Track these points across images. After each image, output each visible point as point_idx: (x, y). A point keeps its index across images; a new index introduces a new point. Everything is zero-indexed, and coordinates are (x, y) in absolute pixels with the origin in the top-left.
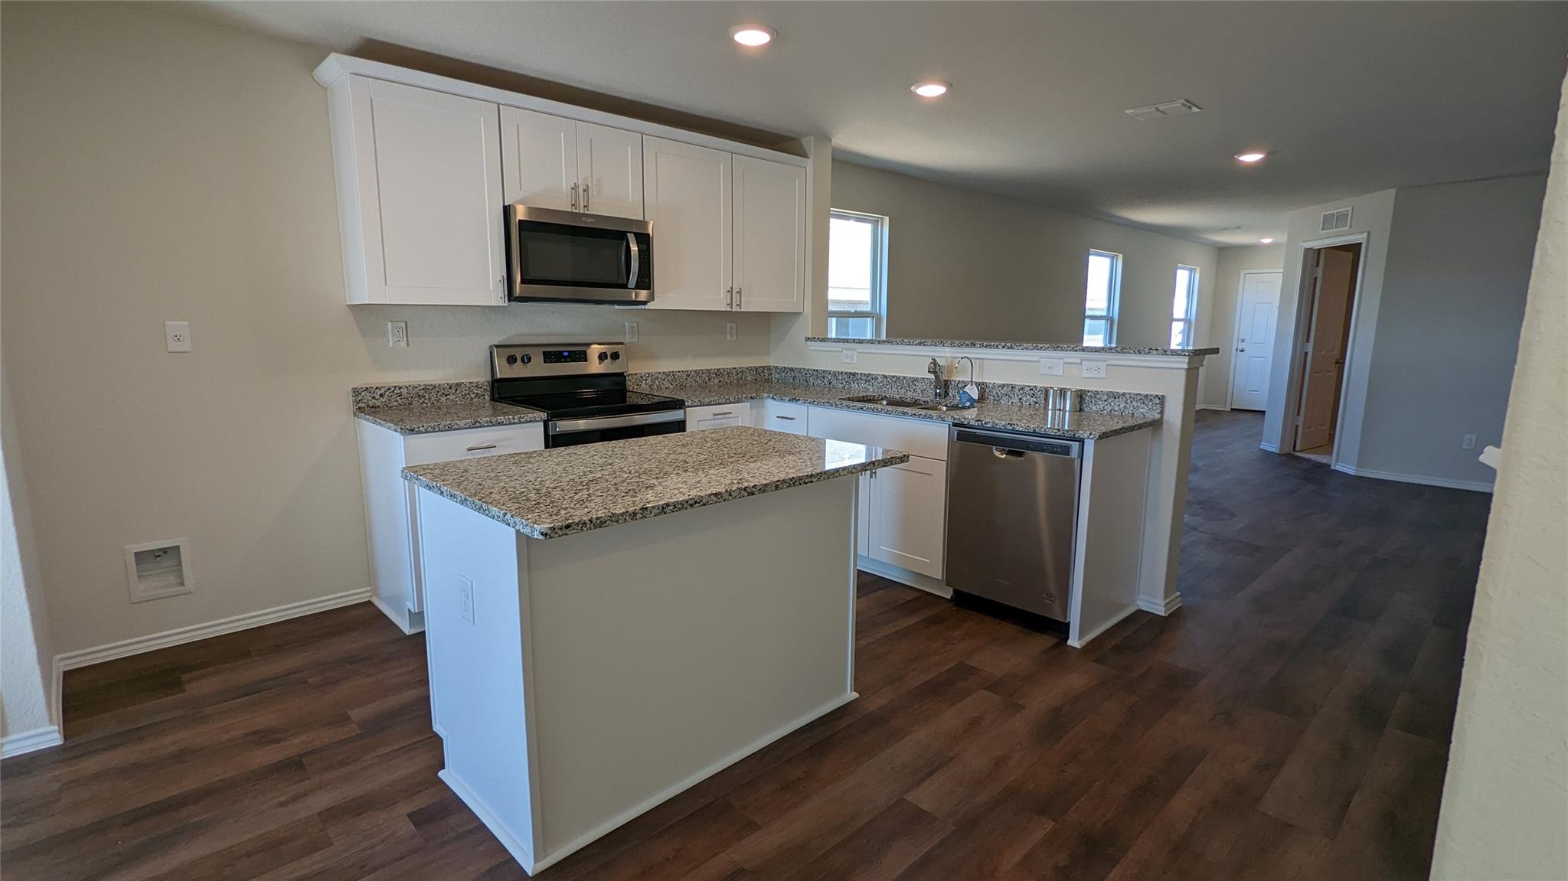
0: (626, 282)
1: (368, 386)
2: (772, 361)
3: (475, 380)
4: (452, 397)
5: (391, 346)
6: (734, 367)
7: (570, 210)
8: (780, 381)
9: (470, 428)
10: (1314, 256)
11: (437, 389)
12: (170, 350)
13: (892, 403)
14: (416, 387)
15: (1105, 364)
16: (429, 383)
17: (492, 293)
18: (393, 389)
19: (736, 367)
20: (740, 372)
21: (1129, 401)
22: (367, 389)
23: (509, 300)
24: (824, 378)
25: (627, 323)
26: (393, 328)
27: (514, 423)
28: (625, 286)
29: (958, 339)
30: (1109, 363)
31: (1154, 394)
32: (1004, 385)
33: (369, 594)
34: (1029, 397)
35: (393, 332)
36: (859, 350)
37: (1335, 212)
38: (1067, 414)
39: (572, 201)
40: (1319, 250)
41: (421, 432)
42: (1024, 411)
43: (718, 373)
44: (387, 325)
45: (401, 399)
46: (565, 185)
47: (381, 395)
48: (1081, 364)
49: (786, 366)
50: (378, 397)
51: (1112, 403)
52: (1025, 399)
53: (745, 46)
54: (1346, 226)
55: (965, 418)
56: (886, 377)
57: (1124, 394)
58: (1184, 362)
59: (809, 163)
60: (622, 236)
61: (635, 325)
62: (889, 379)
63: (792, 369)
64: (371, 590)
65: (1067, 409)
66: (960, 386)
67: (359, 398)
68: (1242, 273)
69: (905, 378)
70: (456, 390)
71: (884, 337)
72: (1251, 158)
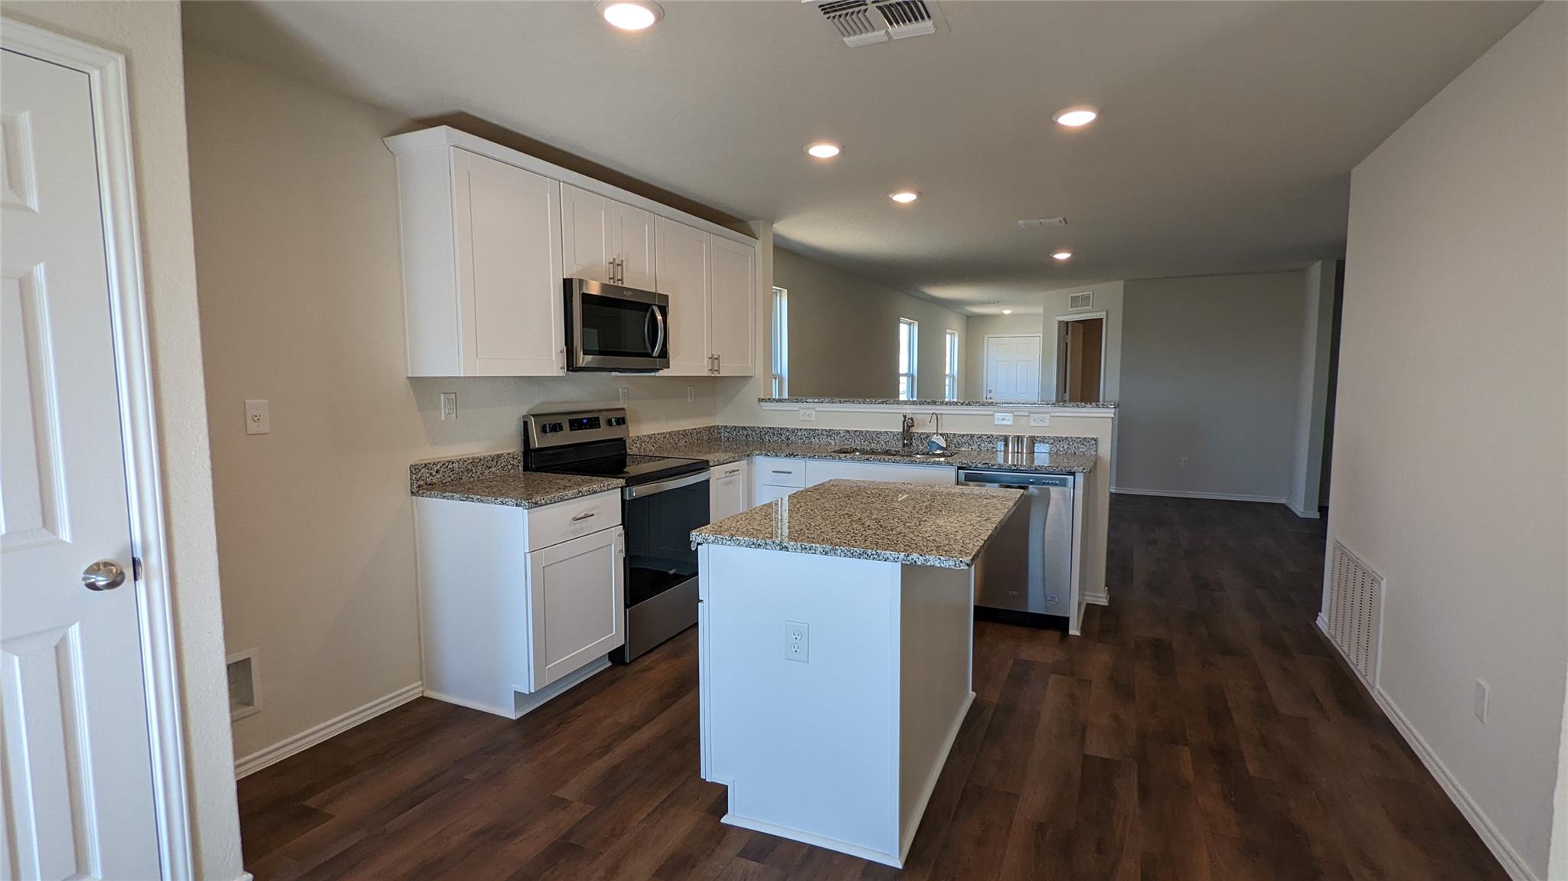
0: (650, 352)
1: (426, 462)
2: (718, 421)
3: (511, 451)
4: (493, 469)
5: (443, 419)
6: (694, 427)
7: (608, 283)
8: (731, 439)
9: (575, 498)
10: (1065, 327)
11: (483, 462)
12: (249, 433)
13: (863, 452)
14: (465, 461)
15: (1049, 415)
16: (476, 456)
17: (553, 364)
18: (447, 464)
19: (696, 427)
20: (698, 431)
21: (1071, 444)
22: (426, 465)
23: (568, 370)
24: (781, 434)
25: (620, 390)
26: (445, 398)
27: (604, 491)
28: (649, 355)
29: (836, 396)
30: (1052, 415)
31: (1091, 437)
32: (964, 435)
33: (421, 689)
34: (986, 444)
35: (445, 403)
36: (817, 409)
37: (1080, 294)
38: (1025, 455)
39: (609, 275)
40: (1068, 322)
41: (542, 505)
42: (983, 455)
43: (685, 434)
44: (439, 398)
45: (453, 474)
46: (605, 258)
47: (437, 472)
48: (1028, 416)
49: (737, 425)
50: (434, 473)
51: (1058, 446)
52: (983, 445)
53: (815, 157)
54: (1089, 305)
55: (972, 463)
56: (848, 431)
57: (1066, 438)
58: (1110, 413)
59: (758, 245)
60: (645, 307)
61: (626, 390)
62: (852, 434)
63: (744, 428)
64: (422, 685)
65: (1025, 451)
66: (922, 436)
67: (419, 476)
68: (986, 337)
69: (867, 432)
70: (497, 462)
71: (786, 396)
72: (1062, 256)
